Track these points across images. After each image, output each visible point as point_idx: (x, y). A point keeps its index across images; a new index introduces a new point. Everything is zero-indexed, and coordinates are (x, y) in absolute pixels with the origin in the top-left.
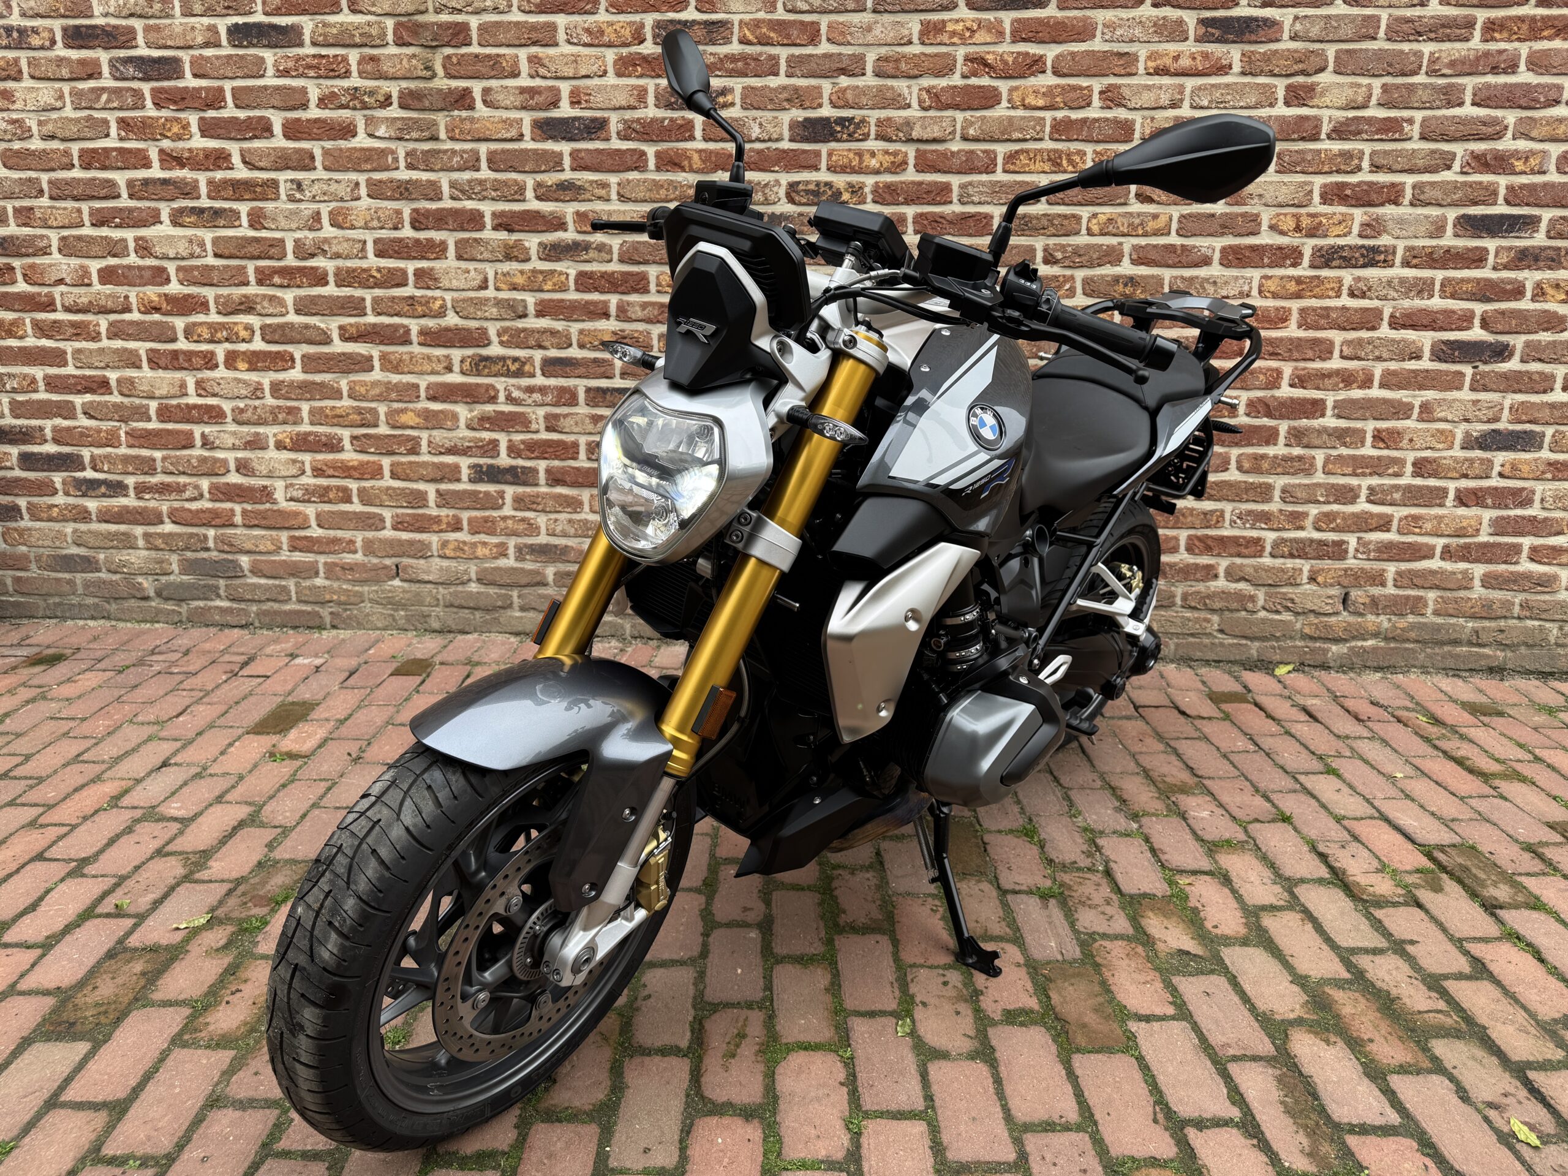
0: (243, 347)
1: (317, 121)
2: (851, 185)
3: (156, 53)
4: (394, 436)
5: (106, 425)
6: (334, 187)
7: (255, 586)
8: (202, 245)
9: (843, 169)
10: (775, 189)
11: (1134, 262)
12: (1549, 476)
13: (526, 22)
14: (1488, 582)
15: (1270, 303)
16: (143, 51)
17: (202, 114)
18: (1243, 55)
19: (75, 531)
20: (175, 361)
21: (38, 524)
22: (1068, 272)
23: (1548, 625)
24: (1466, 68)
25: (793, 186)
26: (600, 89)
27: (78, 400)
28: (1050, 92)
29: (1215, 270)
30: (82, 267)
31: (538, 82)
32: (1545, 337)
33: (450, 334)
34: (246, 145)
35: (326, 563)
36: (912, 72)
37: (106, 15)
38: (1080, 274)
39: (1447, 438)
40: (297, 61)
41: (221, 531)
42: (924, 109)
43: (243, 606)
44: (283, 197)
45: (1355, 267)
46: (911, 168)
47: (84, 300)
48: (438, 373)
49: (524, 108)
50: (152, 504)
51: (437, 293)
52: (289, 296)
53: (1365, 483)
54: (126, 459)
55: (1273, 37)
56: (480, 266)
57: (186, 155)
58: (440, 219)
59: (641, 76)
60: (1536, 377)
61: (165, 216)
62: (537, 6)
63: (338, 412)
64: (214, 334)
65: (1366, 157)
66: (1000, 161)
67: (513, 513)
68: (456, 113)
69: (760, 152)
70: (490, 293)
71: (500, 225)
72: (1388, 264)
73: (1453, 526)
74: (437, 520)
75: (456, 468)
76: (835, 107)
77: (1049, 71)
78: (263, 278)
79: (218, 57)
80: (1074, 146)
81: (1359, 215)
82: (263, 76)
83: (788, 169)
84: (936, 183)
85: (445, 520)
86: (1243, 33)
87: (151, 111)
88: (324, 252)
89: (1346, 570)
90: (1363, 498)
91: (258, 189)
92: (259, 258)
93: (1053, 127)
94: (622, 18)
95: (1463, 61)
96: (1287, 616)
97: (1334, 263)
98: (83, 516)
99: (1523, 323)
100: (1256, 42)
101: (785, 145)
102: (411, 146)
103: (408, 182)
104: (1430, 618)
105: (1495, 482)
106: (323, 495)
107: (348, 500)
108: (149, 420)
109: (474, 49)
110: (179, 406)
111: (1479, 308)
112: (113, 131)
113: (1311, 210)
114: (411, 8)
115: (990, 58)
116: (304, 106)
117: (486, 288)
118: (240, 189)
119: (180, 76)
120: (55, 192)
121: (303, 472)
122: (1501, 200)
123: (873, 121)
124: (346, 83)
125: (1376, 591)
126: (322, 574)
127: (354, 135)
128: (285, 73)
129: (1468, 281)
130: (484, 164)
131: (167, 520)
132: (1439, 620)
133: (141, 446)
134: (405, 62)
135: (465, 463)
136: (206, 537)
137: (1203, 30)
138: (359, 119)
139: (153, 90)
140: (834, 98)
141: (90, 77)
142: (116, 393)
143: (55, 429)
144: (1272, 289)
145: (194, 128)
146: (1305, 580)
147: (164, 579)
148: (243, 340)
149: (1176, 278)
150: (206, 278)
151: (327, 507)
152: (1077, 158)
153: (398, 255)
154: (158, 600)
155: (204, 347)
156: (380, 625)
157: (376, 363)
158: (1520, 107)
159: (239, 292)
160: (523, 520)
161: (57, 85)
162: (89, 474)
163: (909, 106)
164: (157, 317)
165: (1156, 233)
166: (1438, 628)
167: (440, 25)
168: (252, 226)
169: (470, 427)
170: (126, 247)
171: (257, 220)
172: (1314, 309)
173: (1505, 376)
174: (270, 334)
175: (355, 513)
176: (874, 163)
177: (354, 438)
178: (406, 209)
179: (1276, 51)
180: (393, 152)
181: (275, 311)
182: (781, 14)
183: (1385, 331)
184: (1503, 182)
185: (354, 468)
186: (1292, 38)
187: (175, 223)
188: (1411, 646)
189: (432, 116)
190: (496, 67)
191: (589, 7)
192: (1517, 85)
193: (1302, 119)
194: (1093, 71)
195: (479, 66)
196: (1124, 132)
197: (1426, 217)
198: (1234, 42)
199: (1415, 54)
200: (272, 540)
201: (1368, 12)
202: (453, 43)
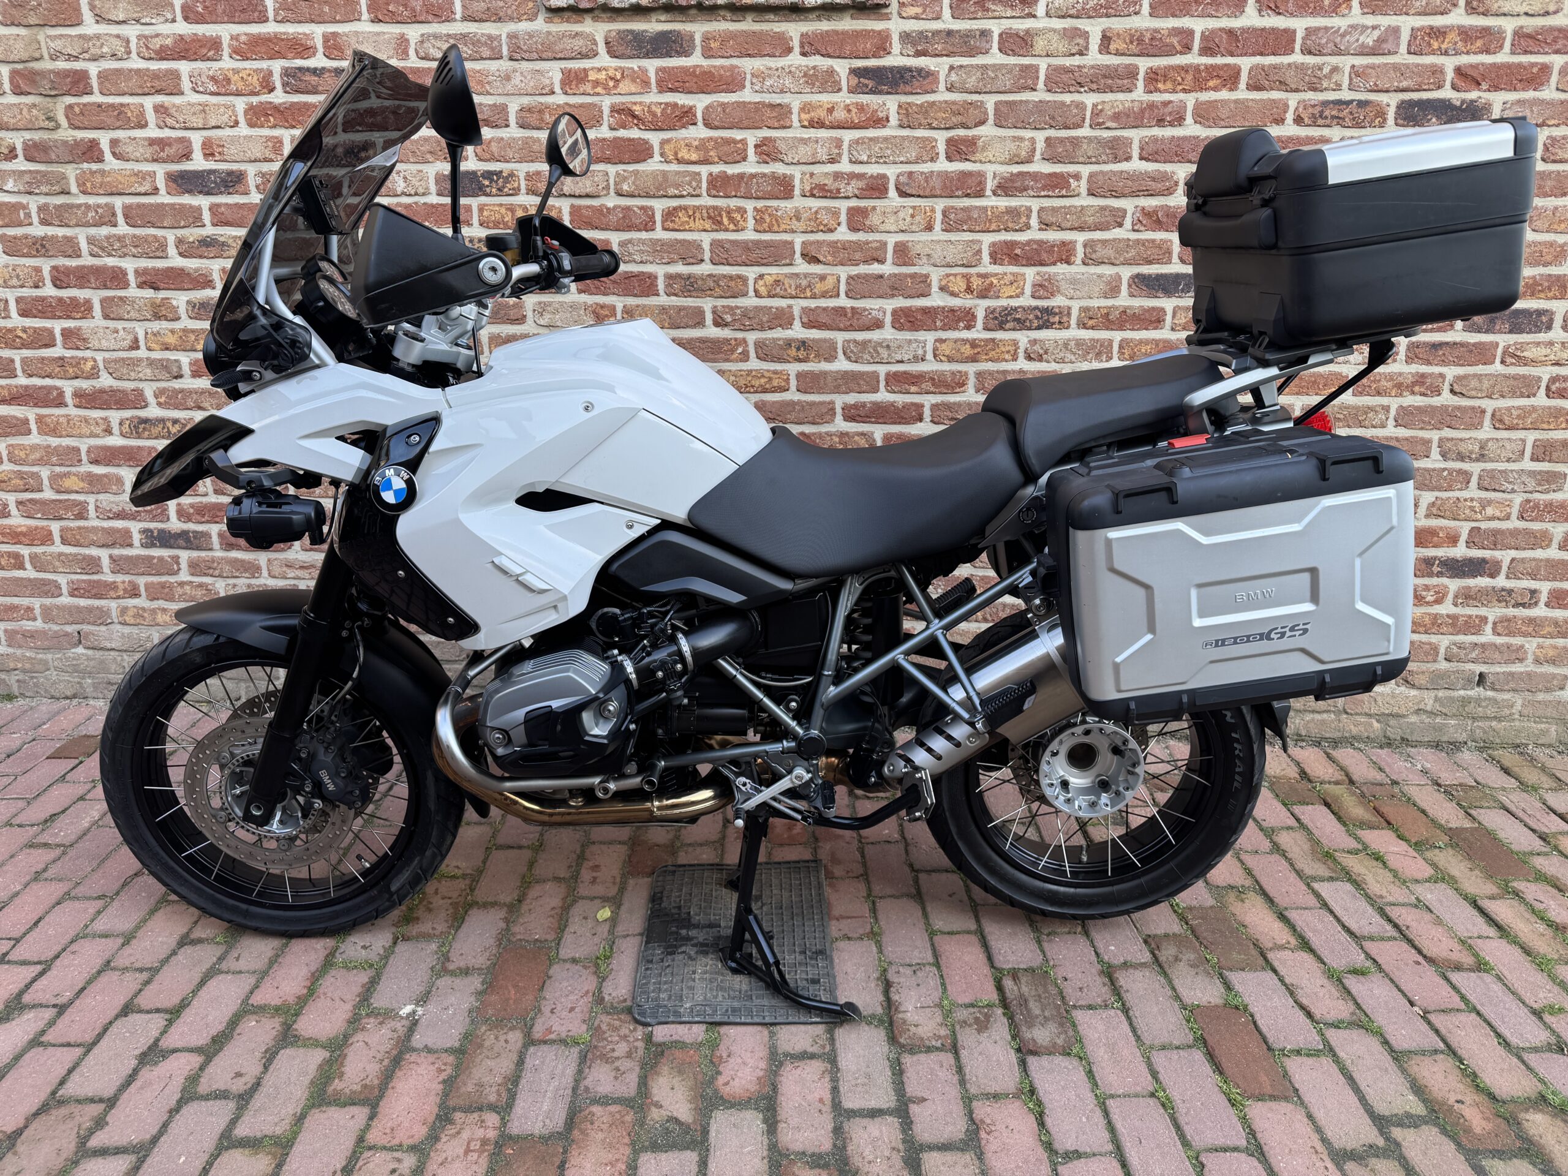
4: (60, 501)
9: (496, 225)
11: (806, 325)
13: (148, 70)
15: (946, 367)
18: (900, 106)
22: (740, 335)
24: (1131, 122)
26: (234, 140)
28: (702, 146)
29: (888, 333)
31: (167, 133)
33: (105, 397)
38: (752, 337)
45: (1030, 329)
48: (97, 436)
49: (155, 160)
51: (88, 354)
55: (929, 88)
56: (127, 325)
58: (82, 277)
59: (274, 127)
62: (156, 52)
65: (1034, 215)
66: (658, 218)
67: (190, 578)
68: (85, 165)
69: (407, 207)
70: (142, 353)
71: (145, 283)
72: (1063, 325)
74: (113, 586)
75: (127, 533)
76: (480, 160)
77: (700, 123)
80: (733, 203)
81: (1030, 273)
85: (121, 586)
86: (897, 85)
93: (710, 182)
94: (247, 64)
95: (1127, 113)
97: (1008, 326)
100: (912, 93)
101: (434, 200)
102: (42, 200)
103: (43, 239)
107: (22, 567)
109: (97, 98)
113: (981, 270)
114: (25, 56)
115: (637, 109)
117: (138, 348)
122: (1175, 258)
123: (522, 176)
126: (4, 642)
129: (1147, 342)
130: (120, 219)
134: (25, 111)
135: (135, 527)
137: (856, 80)
140: (479, 151)
144: (947, 353)
149: (848, 341)
152: (737, 216)
153: (43, 315)
156: (69, 694)
157: (33, 426)
158: (1189, 161)
160: (201, 585)
165: (824, 295)
167: (58, 73)
172: (991, 373)
175: (29, 580)
177: (19, 503)
178: (46, 266)
179: (934, 103)
180: (25, 207)
182: (414, 62)
184: (1176, 239)
185: (24, 534)
186: (949, 90)
189: (60, 168)
190: (121, 118)
191: (211, 53)
192: (1185, 139)
193: (965, 175)
194: (745, 123)
195: (103, 117)
196: (784, 188)
197: (1100, 276)
198: (889, 93)
199: (1077, 106)
201: (1026, 61)
202: (73, 92)
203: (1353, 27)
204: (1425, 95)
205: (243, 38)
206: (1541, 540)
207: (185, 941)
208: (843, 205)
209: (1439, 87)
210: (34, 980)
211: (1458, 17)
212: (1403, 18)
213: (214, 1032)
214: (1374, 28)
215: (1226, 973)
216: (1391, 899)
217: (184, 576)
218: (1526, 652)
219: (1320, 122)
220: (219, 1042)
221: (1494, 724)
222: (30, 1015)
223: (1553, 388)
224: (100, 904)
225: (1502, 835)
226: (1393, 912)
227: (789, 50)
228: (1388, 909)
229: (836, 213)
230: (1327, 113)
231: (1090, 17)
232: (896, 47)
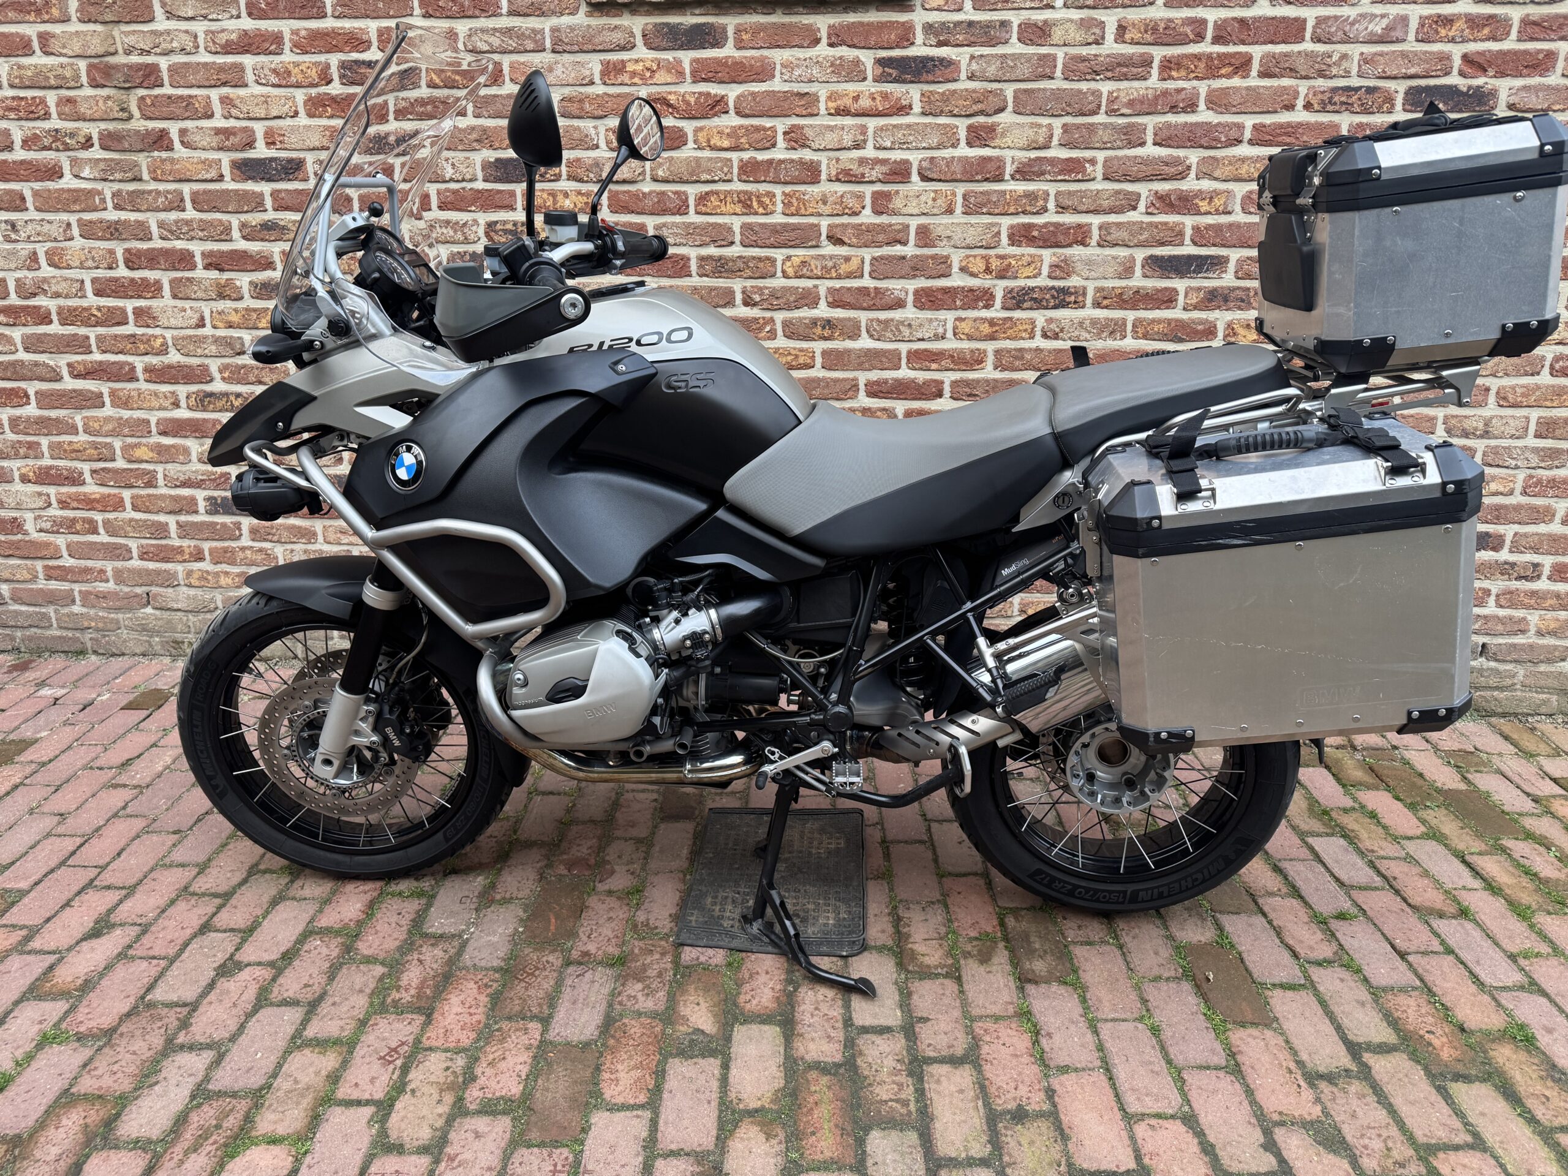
1: (22, 162)
4: (131, 470)
6: (47, 227)
7: (17, 613)
10: (474, 228)
11: (832, 305)
13: (214, 63)
15: (966, 345)
18: (922, 95)
22: (768, 314)
24: (1146, 109)
25: (491, 226)
26: (294, 129)
28: (734, 133)
29: (909, 313)
31: (232, 123)
33: (174, 371)
35: (80, 592)
36: (596, 113)
38: (779, 317)
42: (612, 150)
43: (8, 631)
45: (1046, 308)
48: (166, 409)
49: (220, 149)
51: (158, 331)
52: (17, 334)
55: (950, 77)
56: (195, 304)
58: (152, 259)
59: (331, 117)
62: (222, 47)
63: (76, 446)
65: (1052, 199)
66: (691, 202)
67: (251, 543)
68: (156, 154)
69: (455, 192)
70: (208, 331)
71: (210, 264)
72: (1079, 305)
74: (180, 550)
75: (193, 501)
77: (732, 112)
80: (763, 188)
81: (1048, 256)
83: (484, 208)
84: (631, 224)
85: (187, 551)
86: (920, 74)
88: (45, 291)
93: (740, 168)
94: (307, 58)
95: (1141, 101)
97: (1026, 305)
100: (934, 82)
101: (480, 185)
102: (116, 186)
103: (117, 222)
106: (70, 526)
107: (95, 531)
109: (167, 90)
113: (1000, 251)
114: (101, 50)
115: (672, 99)
116: (9, 148)
117: (204, 326)
121: (50, 505)
122: (1187, 241)
124: (47, 125)
126: (78, 602)
127: (61, 176)
129: (1159, 321)
130: (188, 205)
134: (101, 103)
135: (200, 495)
137: (880, 70)
138: (64, 159)
144: (967, 331)
149: (872, 321)
151: (75, 538)
152: (766, 200)
153: (116, 294)
156: (138, 651)
157: (107, 400)
158: (1202, 147)
160: (261, 550)
163: (597, 147)
165: (849, 276)
167: (130, 67)
169: (200, 460)
172: (1009, 351)
175: (103, 544)
176: (567, 204)
177: (94, 472)
178: (119, 249)
179: (955, 91)
180: (100, 193)
181: (5, 349)
182: (462, 55)
184: (1189, 222)
185: (97, 500)
186: (969, 78)
189: (133, 157)
190: (190, 109)
191: (273, 47)
192: (1197, 124)
193: (985, 160)
194: (775, 111)
195: (173, 108)
196: (811, 173)
197: (1114, 258)
198: (912, 82)
199: (1093, 93)
200: (28, 569)
201: (1044, 50)
202: (145, 84)
203: (1361, 15)
204: (1432, 82)
205: (303, 33)
206: (1545, 515)
207: (253, 871)
208: (868, 190)
209: (1447, 74)
210: (121, 902)
211: (1465, 6)
212: (1413, 6)
213: (283, 949)
214: (1383, 16)
215: (1218, 915)
216: (1382, 853)
217: (246, 541)
218: (1528, 624)
219: (1329, 108)
220: (289, 957)
221: (1496, 693)
222: (118, 932)
223: (1557, 366)
224: (177, 836)
225: (1495, 797)
226: (1383, 865)
227: (817, 41)
228: (1378, 863)
229: (860, 197)
230: (1336, 99)
231: (1106, 8)
232: (919, 37)
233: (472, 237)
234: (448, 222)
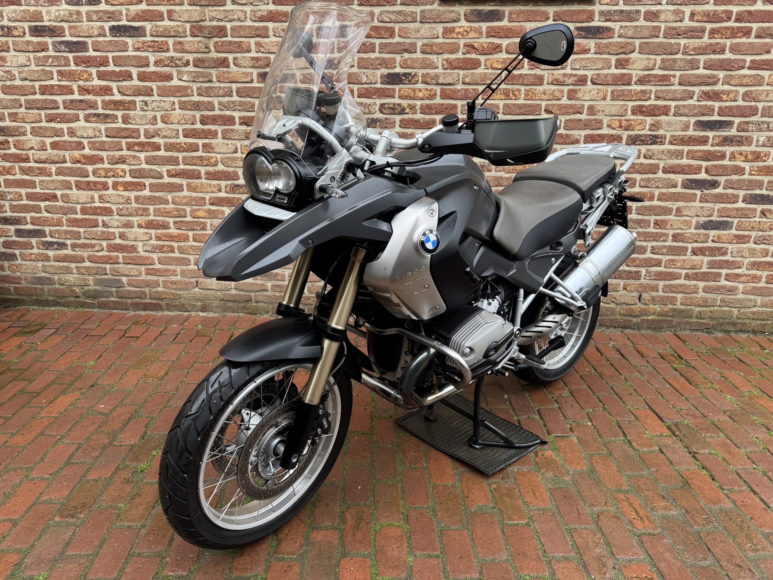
0: (121, 180)
1: (154, 72)
2: (410, 105)
3: (75, 39)
4: (194, 222)
5: (56, 216)
6: (163, 104)
7: (130, 291)
8: (100, 131)
9: (406, 98)
10: (374, 107)
12: (735, 241)
13: (254, 26)
14: (706, 290)
16: (68, 38)
17: (98, 69)
18: (596, 44)
19: (43, 266)
20: (89, 186)
21: (25, 262)
23: (733, 309)
24: (701, 52)
25: (382, 105)
27: (43, 204)
28: (504, 61)
30: (42, 141)
31: (260, 55)
32: (735, 177)
33: (220, 174)
34: (120, 84)
35: (163, 281)
36: (439, 52)
37: (50, 21)
39: (688, 224)
40: (143, 43)
41: (113, 266)
42: (445, 69)
43: (124, 300)
44: (138, 109)
45: (647, 144)
46: (438, 97)
47: (44, 157)
48: (214, 192)
49: (253, 67)
50: (79, 253)
51: (213, 155)
52: (142, 156)
53: (650, 244)
54: (66, 232)
55: (610, 36)
56: (233, 142)
57: (91, 88)
58: (214, 120)
60: (730, 196)
61: (81, 117)
62: (259, 18)
63: (167, 210)
64: (107, 173)
65: (653, 93)
68: (221, 69)
69: (366, 89)
70: (238, 154)
71: (243, 123)
72: (662, 143)
73: (690, 264)
76: (402, 68)
77: (504, 51)
78: (130, 147)
79: (105, 42)
80: (515, 87)
81: (649, 120)
82: (127, 51)
83: (380, 97)
84: (450, 104)
86: (596, 34)
87: (73, 67)
88: (159, 135)
89: (640, 284)
90: (649, 251)
91: (126, 105)
92: (127, 137)
95: (699, 48)
96: (613, 305)
97: (637, 143)
98: (47, 258)
99: (724, 171)
100: (602, 38)
101: (379, 86)
102: (199, 85)
103: (198, 102)
104: (679, 306)
105: (710, 244)
106: (161, 249)
107: (173, 252)
108: (77, 214)
109: (229, 39)
110: (91, 207)
111: (704, 164)
112: (55, 76)
113: (627, 118)
114: (198, 19)
115: (476, 45)
116: (148, 65)
117: (237, 152)
118: (118, 105)
119: (87, 50)
120: (28, 106)
121: (151, 239)
122: (716, 114)
123: (420, 75)
124: (167, 54)
125: (654, 294)
126: (161, 285)
127: (172, 80)
128: (138, 49)
129: (700, 151)
130: (234, 94)
131: (87, 260)
132: (683, 307)
133: (74, 226)
134: (196, 44)
136: (105, 268)
137: (577, 32)
138: (174, 71)
139: (74, 57)
140: (402, 63)
141: (43, 50)
142: (60, 201)
143: (32, 218)
145: (94, 76)
146: (621, 289)
147: (86, 288)
148: (121, 176)
150: (102, 147)
151: (163, 255)
152: (517, 93)
153: (194, 136)
154: (83, 297)
155: (102, 180)
157: (185, 188)
158: (726, 70)
159: (118, 154)
161: (27, 54)
162: (49, 239)
163: (437, 68)
164: (79, 165)
166: (682, 311)
167: (212, 27)
168: (123, 122)
170: (63, 132)
171: (126, 119)
173: (716, 195)
174: (134, 173)
175: (176, 257)
176: (421, 95)
177: (175, 222)
178: (198, 115)
179: (611, 43)
180: (191, 88)
181: (136, 163)
182: (376, 23)
183: (660, 174)
184: (717, 105)
185: (176, 237)
186: (619, 37)
187: (86, 121)
188: (670, 319)
189: (209, 71)
190: (240, 48)
191: (283, 19)
192: (724, 59)
193: (624, 75)
195: (231, 47)
196: (539, 81)
197: (681, 121)
198: (591, 38)
199: (677, 44)
200: (137, 270)
201: (655, 24)
202: (219, 36)
208: (566, 89)
227: (548, 18)
229: (562, 92)
231: (686, 5)
232: (597, 17)
233: (373, 111)
234: (362, 103)
